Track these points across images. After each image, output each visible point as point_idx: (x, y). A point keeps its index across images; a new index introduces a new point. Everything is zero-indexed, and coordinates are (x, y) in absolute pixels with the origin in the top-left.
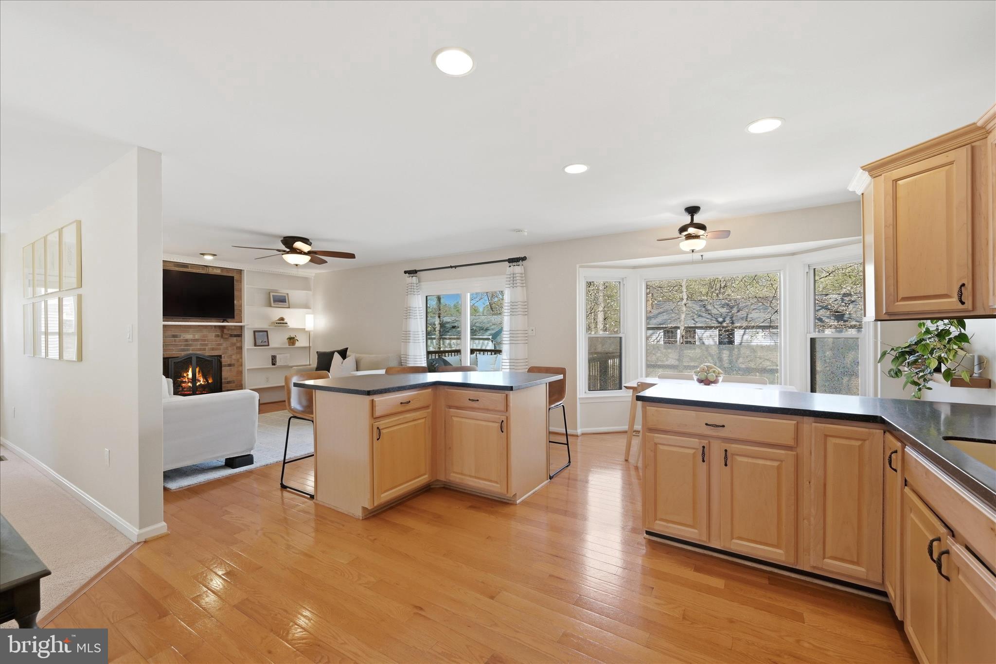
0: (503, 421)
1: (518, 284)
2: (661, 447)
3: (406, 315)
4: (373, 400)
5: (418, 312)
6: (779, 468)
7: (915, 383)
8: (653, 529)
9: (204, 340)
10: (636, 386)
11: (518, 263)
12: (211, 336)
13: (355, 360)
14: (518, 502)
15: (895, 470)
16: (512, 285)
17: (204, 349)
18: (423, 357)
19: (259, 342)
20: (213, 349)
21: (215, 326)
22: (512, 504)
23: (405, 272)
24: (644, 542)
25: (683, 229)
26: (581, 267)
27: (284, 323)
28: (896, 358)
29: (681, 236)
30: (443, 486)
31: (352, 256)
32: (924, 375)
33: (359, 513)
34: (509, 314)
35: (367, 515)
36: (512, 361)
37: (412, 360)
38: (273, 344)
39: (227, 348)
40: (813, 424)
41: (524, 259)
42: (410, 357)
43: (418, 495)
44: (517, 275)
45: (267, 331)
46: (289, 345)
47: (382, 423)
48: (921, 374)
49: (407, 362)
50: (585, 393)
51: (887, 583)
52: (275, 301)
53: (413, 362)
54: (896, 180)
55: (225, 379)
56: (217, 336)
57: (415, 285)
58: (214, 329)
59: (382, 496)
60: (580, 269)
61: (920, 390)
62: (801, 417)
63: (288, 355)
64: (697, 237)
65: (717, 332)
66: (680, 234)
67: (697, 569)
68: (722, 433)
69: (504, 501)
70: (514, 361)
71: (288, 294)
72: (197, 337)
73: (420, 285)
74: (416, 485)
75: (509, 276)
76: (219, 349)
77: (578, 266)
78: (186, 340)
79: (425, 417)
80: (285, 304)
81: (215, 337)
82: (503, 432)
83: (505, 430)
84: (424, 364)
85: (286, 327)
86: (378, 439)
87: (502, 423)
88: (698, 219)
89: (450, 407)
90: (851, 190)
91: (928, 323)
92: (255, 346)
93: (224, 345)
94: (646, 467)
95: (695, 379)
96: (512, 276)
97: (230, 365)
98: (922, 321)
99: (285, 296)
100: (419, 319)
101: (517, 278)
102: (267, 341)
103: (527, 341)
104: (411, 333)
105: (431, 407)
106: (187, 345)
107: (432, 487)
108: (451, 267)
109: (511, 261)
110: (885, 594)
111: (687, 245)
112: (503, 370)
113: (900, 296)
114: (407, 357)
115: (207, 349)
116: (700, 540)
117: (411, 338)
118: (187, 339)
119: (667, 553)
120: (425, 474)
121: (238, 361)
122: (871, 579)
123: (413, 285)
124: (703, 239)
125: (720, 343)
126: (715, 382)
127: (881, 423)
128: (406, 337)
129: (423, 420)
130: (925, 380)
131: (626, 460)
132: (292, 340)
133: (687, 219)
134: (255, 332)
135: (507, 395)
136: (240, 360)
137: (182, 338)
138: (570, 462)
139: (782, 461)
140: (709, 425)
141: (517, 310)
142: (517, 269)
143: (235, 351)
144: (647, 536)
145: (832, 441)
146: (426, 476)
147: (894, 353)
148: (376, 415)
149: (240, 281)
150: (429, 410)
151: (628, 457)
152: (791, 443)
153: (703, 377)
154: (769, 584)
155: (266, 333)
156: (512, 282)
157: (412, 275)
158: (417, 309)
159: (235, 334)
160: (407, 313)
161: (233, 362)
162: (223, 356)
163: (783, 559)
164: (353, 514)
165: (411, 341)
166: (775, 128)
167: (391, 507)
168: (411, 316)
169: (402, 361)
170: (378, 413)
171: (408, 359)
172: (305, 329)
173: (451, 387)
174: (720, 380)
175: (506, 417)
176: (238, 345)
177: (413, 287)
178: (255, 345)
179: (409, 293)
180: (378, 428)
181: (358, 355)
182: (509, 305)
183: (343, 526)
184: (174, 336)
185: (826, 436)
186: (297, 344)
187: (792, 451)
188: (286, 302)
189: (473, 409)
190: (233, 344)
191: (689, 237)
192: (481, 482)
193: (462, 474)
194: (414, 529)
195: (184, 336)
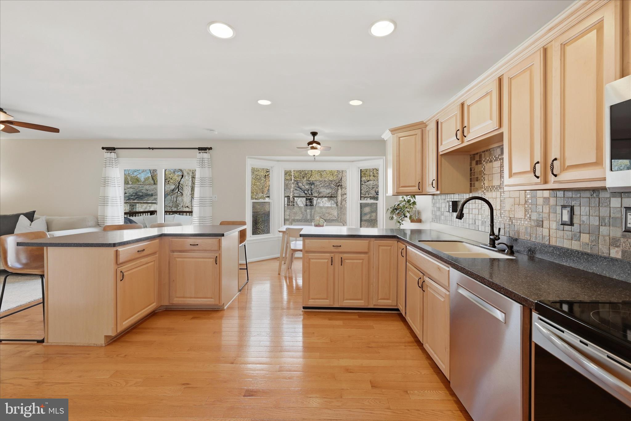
0: (217, 257)
1: (206, 166)
2: (312, 260)
3: (104, 183)
4: (117, 251)
5: (116, 181)
6: (362, 263)
7: (399, 222)
8: (308, 305)
10: (285, 230)
11: (206, 151)
13: (45, 222)
14: (225, 308)
15: (403, 256)
16: (201, 166)
18: (120, 217)
22: (221, 310)
23: (103, 148)
24: (302, 313)
25: (310, 143)
26: (248, 158)
28: (392, 212)
29: (309, 147)
30: (165, 309)
31: (57, 130)
32: (402, 218)
33: (102, 341)
34: (199, 186)
35: (109, 341)
36: (201, 218)
37: (109, 220)
40: (375, 241)
41: (210, 149)
42: (108, 218)
43: (146, 320)
44: (205, 159)
47: (124, 268)
48: (401, 218)
49: (105, 222)
50: (250, 237)
51: (399, 304)
53: (110, 222)
54: (400, 137)
57: (113, 159)
59: (124, 323)
60: (248, 159)
61: (400, 225)
62: (370, 238)
64: (316, 148)
65: (304, 199)
66: (308, 146)
67: (330, 319)
68: (340, 249)
69: (215, 309)
70: (202, 218)
73: (118, 160)
74: (147, 313)
75: (199, 160)
77: (247, 157)
79: (154, 261)
82: (216, 264)
83: (218, 262)
84: (121, 222)
86: (121, 280)
87: (216, 258)
88: (317, 138)
89: (173, 251)
90: (383, 137)
91: (405, 196)
94: (305, 272)
95: (313, 225)
96: (201, 159)
98: (403, 196)
100: (117, 188)
101: (205, 161)
103: (211, 205)
104: (110, 198)
105: (158, 253)
107: (156, 312)
108: (149, 148)
109: (200, 149)
110: (398, 310)
111: (311, 152)
112: (194, 225)
113: (401, 186)
114: (105, 217)
116: (330, 305)
117: (109, 202)
119: (315, 316)
120: (153, 303)
122: (393, 304)
123: (111, 159)
124: (319, 150)
125: (306, 205)
126: (323, 226)
127: (397, 238)
128: (104, 201)
129: (153, 263)
130: (402, 221)
131: (279, 274)
133: (311, 138)
135: (219, 240)
138: (248, 280)
139: (363, 259)
140: (334, 246)
141: (205, 183)
142: (205, 155)
144: (304, 310)
145: (381, 248)
146: (154, 304)
147: (391, 210)
148: (120, 262)
150: (157, 255)
151: (280, 272)
152: (366, 250)
153: (317, 223)
154: (359, 317)
156: (201, 163)
157: (111, 151)
158: (116, 179)
160: (105, 182)
163: (363, 304)
164: (94, 344)
165: (109, 204)
166: (360, 104)
167: (127, 332)
168: (109, 185)
169: (99, 221)
170: (121, 260)
171: (105, 220)
173: (175, 237)
174: (325, 225)
175: (219, 254)
177: (111, 161)
179: (108, 165)
180: (121, 272)
181: (48, 217)
182: (199, 179)
183: (89, 354)
185: (379, 246)
187: (367, 254)
189: (193, 251)
191: (313, 148)
192: (199, 300)
193: (184, 297)
194: (155, 341)
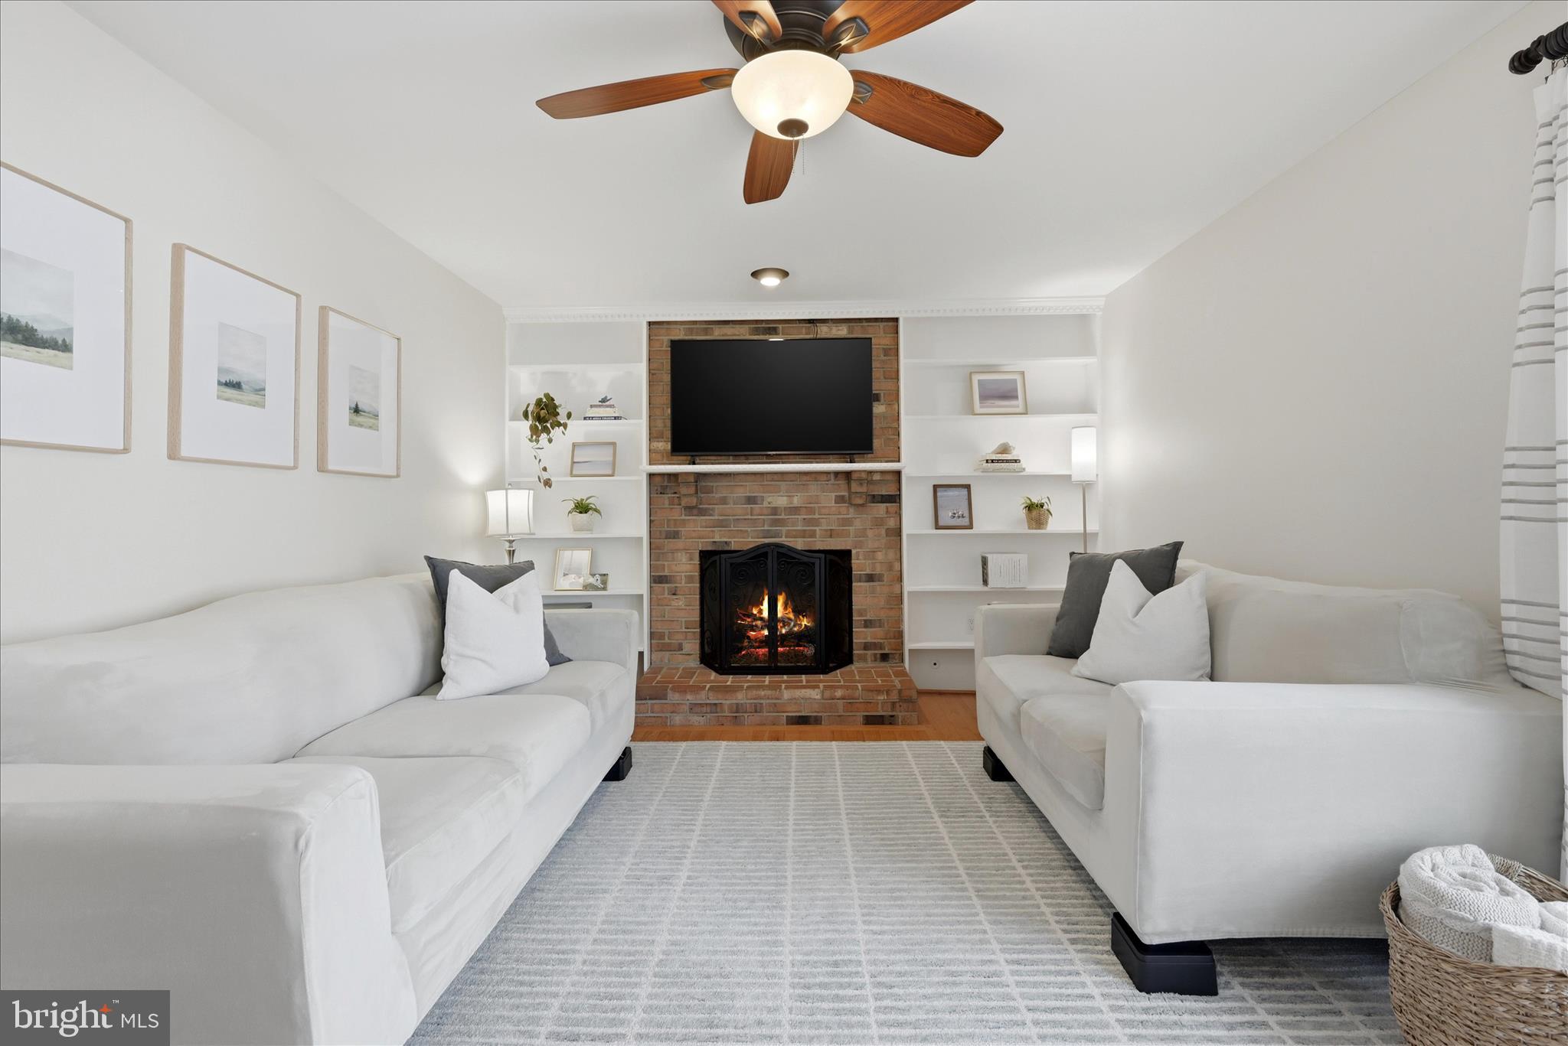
9: (811, 511)
12: (827, 499)
17: (813, 534)
19: (945, 517)
20: (831, 534)
21: (837, 474)
27: (1007, 461)
38: (984, 523)
39: (862, 533)
45: (968, 487)
46: (1029, 528)
52: (985, 397)
55: (861, 613)
56: (840, 500)
58: (832, 481)
63: (1023, 558)
71: (1023, 373)
72: (796, 501)
76: (847, 534)
78: (775, 511)
80: (1013, 402)
81: (836, 503)
85: (1014, 471)
92: (936, 529)
93: (858, 524)
97: (870, 578)
99: (1015, 381)
102: (966, 514)
106: (776, 522)
115: (818, 532)
118: (776, 508)
121: (890, 567)
132: (1036, 512)
134: (935, 487)
136: (897, 566)
137: (766, 504)
143: (884, 541)
149: (893, 351)
155: (965, 492)
159: (884, 493)
161: (878, 571)
162: (854, 552)
172: (1070, 476)
176: (892, 523)
178: (938, 527)
184: (751, 500)
186: (1054, 525)
188: (1016, 397)
190: (878, 522)
195: (769, 500)
